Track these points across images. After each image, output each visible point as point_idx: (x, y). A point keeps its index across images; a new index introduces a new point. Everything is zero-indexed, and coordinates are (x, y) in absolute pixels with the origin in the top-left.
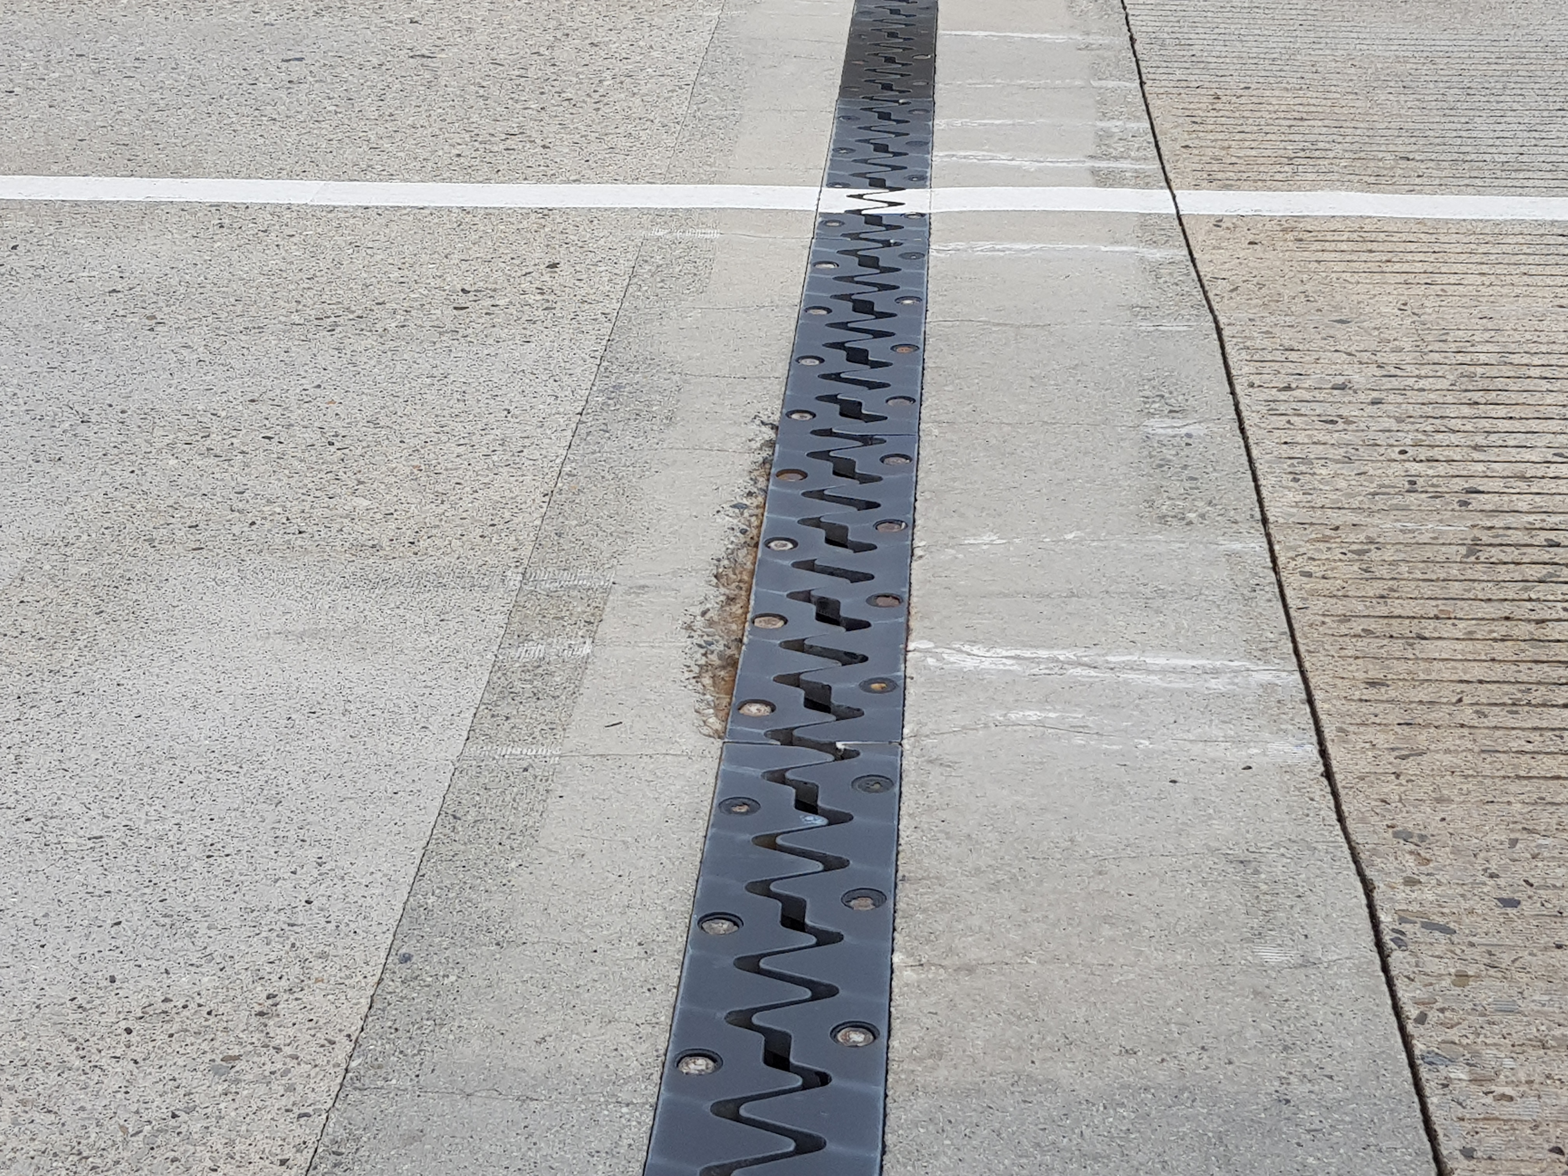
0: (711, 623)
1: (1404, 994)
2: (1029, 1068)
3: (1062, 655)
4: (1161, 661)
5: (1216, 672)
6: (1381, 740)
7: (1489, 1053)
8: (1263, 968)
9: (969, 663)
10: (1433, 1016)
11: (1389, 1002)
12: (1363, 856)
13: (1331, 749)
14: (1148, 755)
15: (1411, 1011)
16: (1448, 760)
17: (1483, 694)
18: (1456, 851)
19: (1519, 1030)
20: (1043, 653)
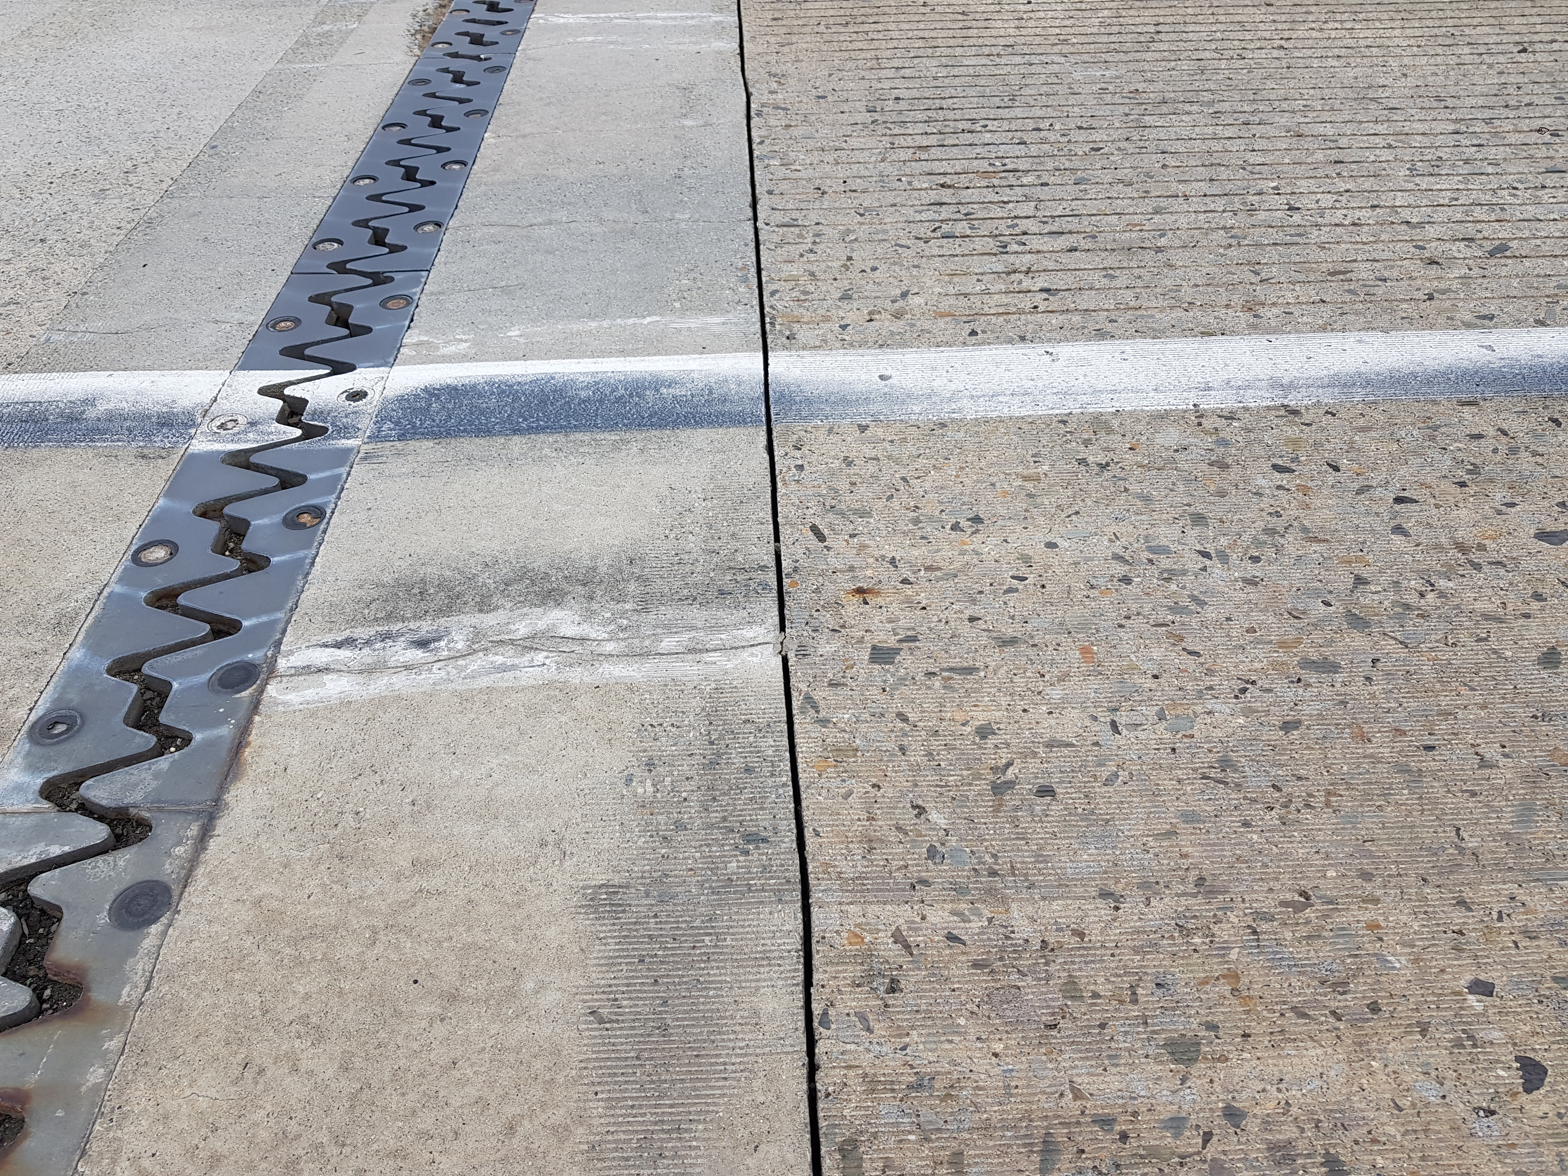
0: (428, 14)
1: (754, 133)
2: (545, 172)
3: (612, 15)
4: (665, 15)
5: (693, 18)
6: (773, 40)
7: (791, 154)
8: (683, 127)
9: (562, 21)
10: (767, 142)
11: (746, 137)
12: (750, 84)
13: (745, 44)
14: (647, 50)
15: (756, 139)
16: (805, 46)
17: (831, 21)
18: (799, 80)
19: (811, 144)
20: (603, 15)
